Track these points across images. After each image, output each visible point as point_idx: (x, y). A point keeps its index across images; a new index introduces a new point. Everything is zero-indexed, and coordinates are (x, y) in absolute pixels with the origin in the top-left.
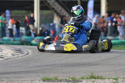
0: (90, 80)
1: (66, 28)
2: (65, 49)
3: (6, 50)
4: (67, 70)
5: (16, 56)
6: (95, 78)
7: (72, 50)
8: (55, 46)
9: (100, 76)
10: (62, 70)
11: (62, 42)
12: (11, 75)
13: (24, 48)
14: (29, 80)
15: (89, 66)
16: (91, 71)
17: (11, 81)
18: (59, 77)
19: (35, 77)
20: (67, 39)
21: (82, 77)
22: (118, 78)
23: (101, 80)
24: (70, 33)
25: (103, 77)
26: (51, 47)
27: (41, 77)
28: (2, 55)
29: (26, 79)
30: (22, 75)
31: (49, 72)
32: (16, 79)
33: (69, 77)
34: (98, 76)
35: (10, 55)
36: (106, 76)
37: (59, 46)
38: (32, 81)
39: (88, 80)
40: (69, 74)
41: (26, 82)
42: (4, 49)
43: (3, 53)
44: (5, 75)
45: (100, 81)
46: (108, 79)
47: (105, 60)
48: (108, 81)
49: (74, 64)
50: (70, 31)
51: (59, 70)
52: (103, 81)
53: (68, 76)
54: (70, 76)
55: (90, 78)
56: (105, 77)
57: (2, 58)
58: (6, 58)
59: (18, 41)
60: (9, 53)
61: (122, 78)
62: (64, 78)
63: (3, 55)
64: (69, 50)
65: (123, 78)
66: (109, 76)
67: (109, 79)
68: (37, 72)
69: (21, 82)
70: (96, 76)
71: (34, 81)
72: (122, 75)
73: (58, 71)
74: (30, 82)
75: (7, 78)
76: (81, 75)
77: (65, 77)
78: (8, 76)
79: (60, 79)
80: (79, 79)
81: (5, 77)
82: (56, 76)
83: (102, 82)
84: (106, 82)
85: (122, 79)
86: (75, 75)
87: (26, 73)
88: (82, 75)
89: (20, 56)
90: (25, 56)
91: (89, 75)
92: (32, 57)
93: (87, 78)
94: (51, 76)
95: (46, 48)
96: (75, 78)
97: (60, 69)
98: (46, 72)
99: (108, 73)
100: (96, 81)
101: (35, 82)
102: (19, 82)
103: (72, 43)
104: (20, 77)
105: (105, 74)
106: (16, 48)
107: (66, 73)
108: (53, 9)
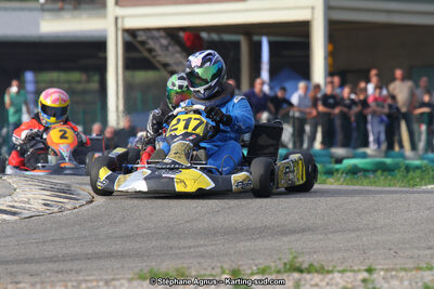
1: (179, 120)
2: (179, 188)
3: (27, 189)
4: (214, 247)
5: (56, 209)
6: (301, 271)
7: (200, 189)
8: (146, 179)
9: (315, 264)
10: (197, 249)
11: (167, 164)
12: (43, 267)
14: (97, 281)
15: (282, 234)
17: (42, 283)
18: (189, 268)
19: (116, 272)
20: (183, 156)
21: (262, 267)
23: (320, 277)
24: (191, 138)
25: (326, 268)
26: (136, 182)
27: (136, 270)
28: (13, 207)
29: (89, 275)
30: (76, 266)
31: (158, 256)
33: (222, 267)
35: (37, 206)
36: (333, 263)
37: (160, 177)
38: (107, 283)
40: (221, 259)
41: (89, 285)
42: (20, 187)
43: (16, 199)
44: (26, 267)
45: (316, 278)
46: (339, 272)
48: (341, 278)
49: (236, 228)
50: (190, 130)
51: (190, 247)
52: (327, 280)
53: (219, 265)
54: (226, 266)
55: (285, 272)
56: (331, 269)
57: (14, 214)
58: (26, 214)
60: (35, 199)
61: (382, 269)
62: (208, 273)
63: (15, 204)
64: (191, 188)
65: (387, 270)
66: (342, 263)
67: (342, 272)
68: (123, 256)
69: (75, 284)
70: (305, 266)
71: (113, 283)
72: (382, 262)
73: (186, 251)
74: (101, 284)
75: (31, 275)
76: (257, 262)
77: (209, 269)
78: (33, 267)
79: (194, 273)
80: (252, 274)
81: (25, 273)
82: (180, 266)
83: (321, 280)
84: (334, 282)
85: (382, 273)
86: (240, 263)
87: (89, 259)
88: (261, 261)
89: (69, 207)
90: (84, 208)
94: (167, 266)
95: (119, 186)
96: (239, 270)
97: (192, 244)
98: (148, 256)
99: (340, 255)
100: (306, 280)
101: (117, 283)
102: (69, 284)
103: (199, 167)
104: (71, 270)
105: (330, 258)
106: (56, 184)
107: (212, 256)
108: (165, 65)
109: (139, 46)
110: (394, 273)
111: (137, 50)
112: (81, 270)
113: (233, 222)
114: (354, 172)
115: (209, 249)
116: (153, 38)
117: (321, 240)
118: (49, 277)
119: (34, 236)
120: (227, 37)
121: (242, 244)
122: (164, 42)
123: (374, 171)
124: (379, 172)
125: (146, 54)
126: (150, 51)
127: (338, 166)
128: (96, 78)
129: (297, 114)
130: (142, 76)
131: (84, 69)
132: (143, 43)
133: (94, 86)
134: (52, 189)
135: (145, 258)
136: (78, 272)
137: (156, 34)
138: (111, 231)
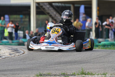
0: (80, 75)
3: (4, 49)
4: (60, 67)
5: (13, 56)
6: (85, 74)
9: (90, 72)
10: (55, 68)
12: (8, 73)
13: (21, 48)
15: (81, 64)
16: (82, 68)
19: (30, 74)
21: (73, 73)
22: (106, 74)
23: (91, 76)
25: (93, 74)
27: (36, 74)
29: (21, 75)
30: (18, 72)
31: (43, 70)
32: (13, 75)
34: (88, 73)
35: (7, 54)
36: (95, 72)
39: (79, 76)
40: (62, 71)
42: (2, 49)
43: (1, 52)
44: (3, 73)
46: (97, 75)
47: (95, 58)
49: (67, 62)
51: (53, 67)
56: (94, 74)
57: (0, 57)
58: (4, 57)
59: (15, 43)
60: (6, 52)
63: (1, 54)
66: (98, 72)
68: (32, 70)
70: (87, 73)
72: (110, 72)
75: (4, 75)
76: (72, 72)
78: (5, 73)
81: (2, 74)
85: (110, 75)
87: (22, 70)
88: (74, 71)
89: (17, 55)
90: (21, 55)
91: (80, 71)
92: (27, 56)
93: (78, 74)
97: (53, 66)
98: (40, 70)
99: (98, 70)
104: (16, 74)
105: (94, 71)
106: (13, 48)
107: (59, 70)
108: (48, 13)
109: (40, 8)
110: (113, 75)
111: (40, 9)
112: (19, 74)
113: (66, 60)
114: (104, 46)
115: (59, 68)
116: (45, 5)
117: (92, 65)
118: (10, 76)
119: (6, 64)
120: (67, 5)
121: (68, 66)
122: (48, 6)
123: (110, 45)
124: (112, 46)
125: (42, 10)
126: (44, 9)
127: (100, 44)
128: (28, 17)
129: (88, 29)
130: (42, 17)
131: (24, 15)
132: (42, 7)
133: (27, 19)
134: (12, 50)
135: (39, 70)
136: (18, 74)
137: (45, 4)
138: (29, 62)
